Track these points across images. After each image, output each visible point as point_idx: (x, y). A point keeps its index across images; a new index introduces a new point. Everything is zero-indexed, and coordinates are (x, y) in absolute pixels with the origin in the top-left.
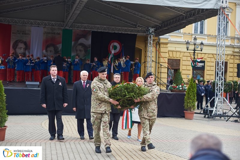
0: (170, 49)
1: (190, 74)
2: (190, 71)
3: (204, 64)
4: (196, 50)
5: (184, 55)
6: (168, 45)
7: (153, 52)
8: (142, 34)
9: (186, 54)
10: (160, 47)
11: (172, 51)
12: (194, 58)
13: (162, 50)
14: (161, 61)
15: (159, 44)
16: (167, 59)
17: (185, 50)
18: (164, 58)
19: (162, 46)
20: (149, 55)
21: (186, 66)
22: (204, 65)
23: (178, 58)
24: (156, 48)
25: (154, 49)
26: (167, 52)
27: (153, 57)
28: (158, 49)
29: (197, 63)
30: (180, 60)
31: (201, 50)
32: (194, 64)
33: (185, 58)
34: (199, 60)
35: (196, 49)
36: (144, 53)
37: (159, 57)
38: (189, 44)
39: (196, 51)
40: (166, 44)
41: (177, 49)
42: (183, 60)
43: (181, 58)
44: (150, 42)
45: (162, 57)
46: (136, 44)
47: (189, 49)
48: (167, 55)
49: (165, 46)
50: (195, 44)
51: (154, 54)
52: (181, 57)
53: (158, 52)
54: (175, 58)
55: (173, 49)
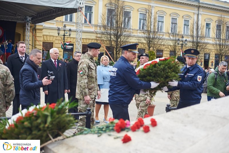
0: (44, 33)
1: (61, 55)
2: (61, 52)
3: (72, 46)
5: (57, 39)
6: (43, 31)
7: (30, 36)
8: (21, 21)
9: (58, 38)
10: (36, 32)
11: (47, 36)
12: (64, 42)
13: (38, 34)
14: (37, 44)
15: (36, 30)
16: (42, 42)
17: (57, 35)
18: (39, 42)
19: (37, 31)
20: (27, 39)
22: (73, 47)
23: (51, 41)
24: (33, 33)
25: (31, 34)
26: (42, 36)
27: (30, 40)
28: (34, 34)
29: (66, 45)
30: (53, 43)
32: (64, 47)
33: (57, 42)
34: (68, 44)
35: (65, 34)
36: (23, 37)
37: (35, 41)
38: (60, 30)
39: (65, 36)
40: (41, 30)
41: (51, 34)
42: (56, 43)
43: (54, 41)
44: (28, 29)
45: (37, 41)
46: (16, 29)
47: (59, 34)
48: (42, 39)
49: (40, 31)
50: (64, 31)
51: (31, 38)
52: (53, 40)
53: (34, 36)
54: (49, 42)
55: (47, 34)
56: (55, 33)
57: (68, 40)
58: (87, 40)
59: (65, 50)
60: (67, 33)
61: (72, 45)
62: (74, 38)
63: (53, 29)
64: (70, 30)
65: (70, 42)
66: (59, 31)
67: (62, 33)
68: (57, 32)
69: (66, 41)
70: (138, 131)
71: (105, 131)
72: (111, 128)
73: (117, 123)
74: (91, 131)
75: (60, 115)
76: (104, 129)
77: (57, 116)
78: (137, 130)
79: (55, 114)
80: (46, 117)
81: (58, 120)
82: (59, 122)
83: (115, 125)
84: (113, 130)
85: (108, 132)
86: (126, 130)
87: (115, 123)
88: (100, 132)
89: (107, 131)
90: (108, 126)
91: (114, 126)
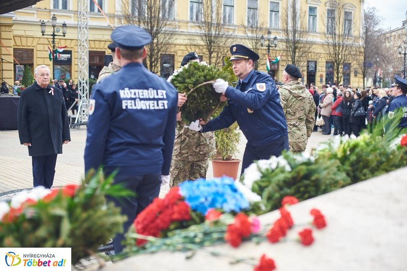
3: (69, 55)
4: (56, 35)
9: (42, 41)
12: (54, 47)
21: (42, 59)
22: (71, 56)
29: (58, 54)
30: (33, 49)
31: (63, 35)
32: (53, 56)
33: (40, 47)
34: (61, 50)
35: (56, 33)
38: (45, 25)
41: (28, 33)
42: (38, 50)
43: (34, 47)
50: (54, 26)
52: (33, 45)
56: (36, 32)
57: (61, 44)
58: (96, 42)
59: (56, 62)
60: (59, 30)
61: (69, 52)
62: (72, 40)
63: (31, 24)
64: (64, 25)
65: (66, 47)
66: (44, 27)
67: (49, 31)
68: (39, 29)
69: (57, 45)
70: (285, 241)
71: (201, 244)
72: (215, 236)
73: (230, 226)
74: (165, 244)
75: (91, 212)
76: (197, 240)
77: (84, 215)
78: (281, 239)
79: (78, 210)
80: (58, 220)
81: (86, 225)
82: (89, 229)
83: (225, 228)
84: (221, 240)
85: (209, 246)
86: (255, 240)
87: (223, 224)
88: (190, 246)
89: (207, 243)
90: (208, 232)
91: (223, 232)
